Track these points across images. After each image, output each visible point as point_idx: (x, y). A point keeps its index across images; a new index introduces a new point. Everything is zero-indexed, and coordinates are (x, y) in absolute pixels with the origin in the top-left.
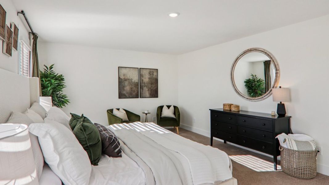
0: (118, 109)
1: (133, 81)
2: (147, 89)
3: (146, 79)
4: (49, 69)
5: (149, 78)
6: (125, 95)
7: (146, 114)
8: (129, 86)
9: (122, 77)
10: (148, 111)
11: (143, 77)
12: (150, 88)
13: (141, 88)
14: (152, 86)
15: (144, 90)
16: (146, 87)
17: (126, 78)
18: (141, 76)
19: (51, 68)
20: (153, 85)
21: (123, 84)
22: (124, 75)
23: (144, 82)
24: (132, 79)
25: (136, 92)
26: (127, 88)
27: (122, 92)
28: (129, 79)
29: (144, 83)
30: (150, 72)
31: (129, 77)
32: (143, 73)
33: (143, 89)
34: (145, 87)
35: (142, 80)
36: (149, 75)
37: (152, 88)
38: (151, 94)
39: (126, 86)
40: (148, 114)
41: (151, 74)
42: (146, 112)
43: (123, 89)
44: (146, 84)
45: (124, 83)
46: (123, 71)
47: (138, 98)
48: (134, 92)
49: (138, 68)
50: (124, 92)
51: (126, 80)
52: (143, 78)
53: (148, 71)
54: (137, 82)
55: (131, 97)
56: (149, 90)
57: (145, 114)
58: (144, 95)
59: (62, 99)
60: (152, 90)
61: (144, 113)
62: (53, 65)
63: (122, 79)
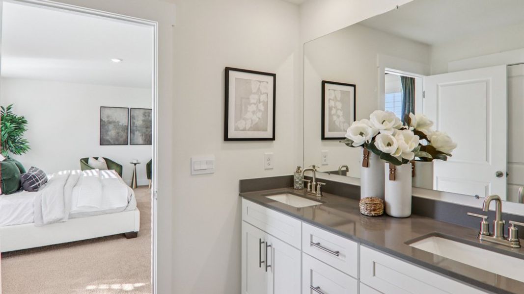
0: (97, 159)
1: (120, 124)
2: (140, 134)
3: (139, 122)
4: (6, 110)
5: (144, 121)
6: (109, 141)
7: (135, 164)
8: (114, 131)
9: (105, 119)
10: (137, 160)
11: (134, 119)
12: (145, 133)
13: (132, 132)
14: (147, 131)
15: (135, 136)
16: (139, 131)
17: (111, 120)
18: (132, 118)
19: (9, 108)
20: (148, 129)
21: (106, 127)
22: (108, 117)
23: (135, 125)
24: (118, 122)
25: (124, 137)
26: (112, 133)
27: (104, 138)
28: (115, 122)
29: (136, 127)
30: (145, 113)
31: (114, 120)
32: (135, 115)
33: (134, 134)
34: (137, 132)
35: (134, 123)
36: (143, 117)
37: (147, 133)
38: (145, 140)
39: (111, 131)
40: (137, 165)
41: (145, 116)
42: (135, 162)
43: (106, 134)
44: (139, 129)
45: (108, 127)
46: (107, 112)
47: (127, 144)
48: (122, 137)
49: (128, 108)
50: (108, 138)
51: (110, 123)
52: (134, 121)
53: (142, 111)
54: (126, 126)
55: (117, 143)
56: (142, 135)
57: (133, 165)
58: (136, 141)
59: (21, 145)
60: (147, 135)
61: (132, 163)
62: (11, 105)
63: (104, 122)
